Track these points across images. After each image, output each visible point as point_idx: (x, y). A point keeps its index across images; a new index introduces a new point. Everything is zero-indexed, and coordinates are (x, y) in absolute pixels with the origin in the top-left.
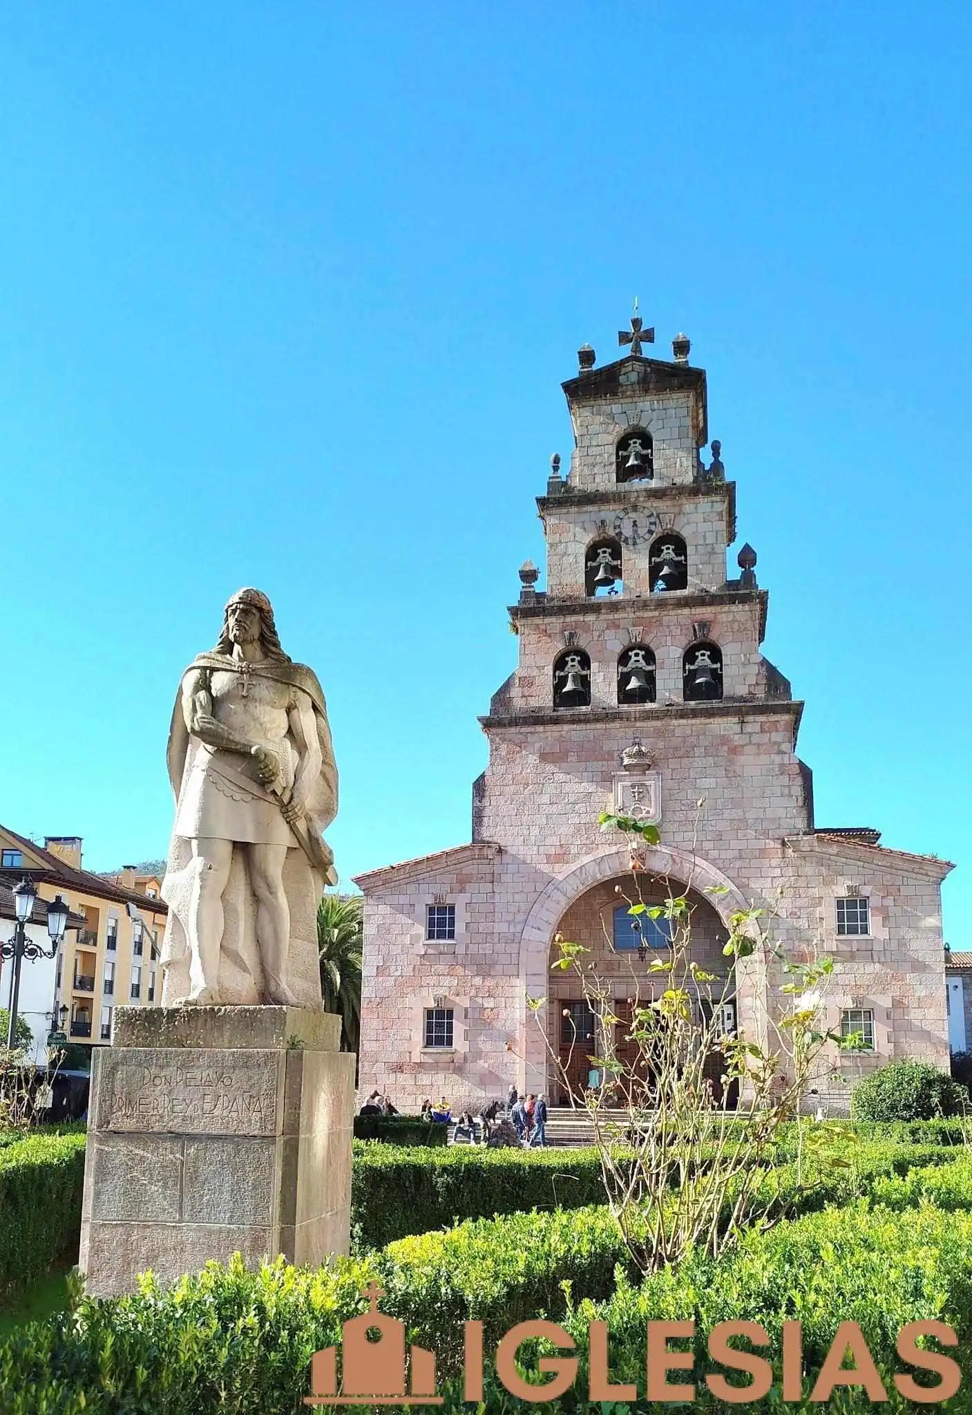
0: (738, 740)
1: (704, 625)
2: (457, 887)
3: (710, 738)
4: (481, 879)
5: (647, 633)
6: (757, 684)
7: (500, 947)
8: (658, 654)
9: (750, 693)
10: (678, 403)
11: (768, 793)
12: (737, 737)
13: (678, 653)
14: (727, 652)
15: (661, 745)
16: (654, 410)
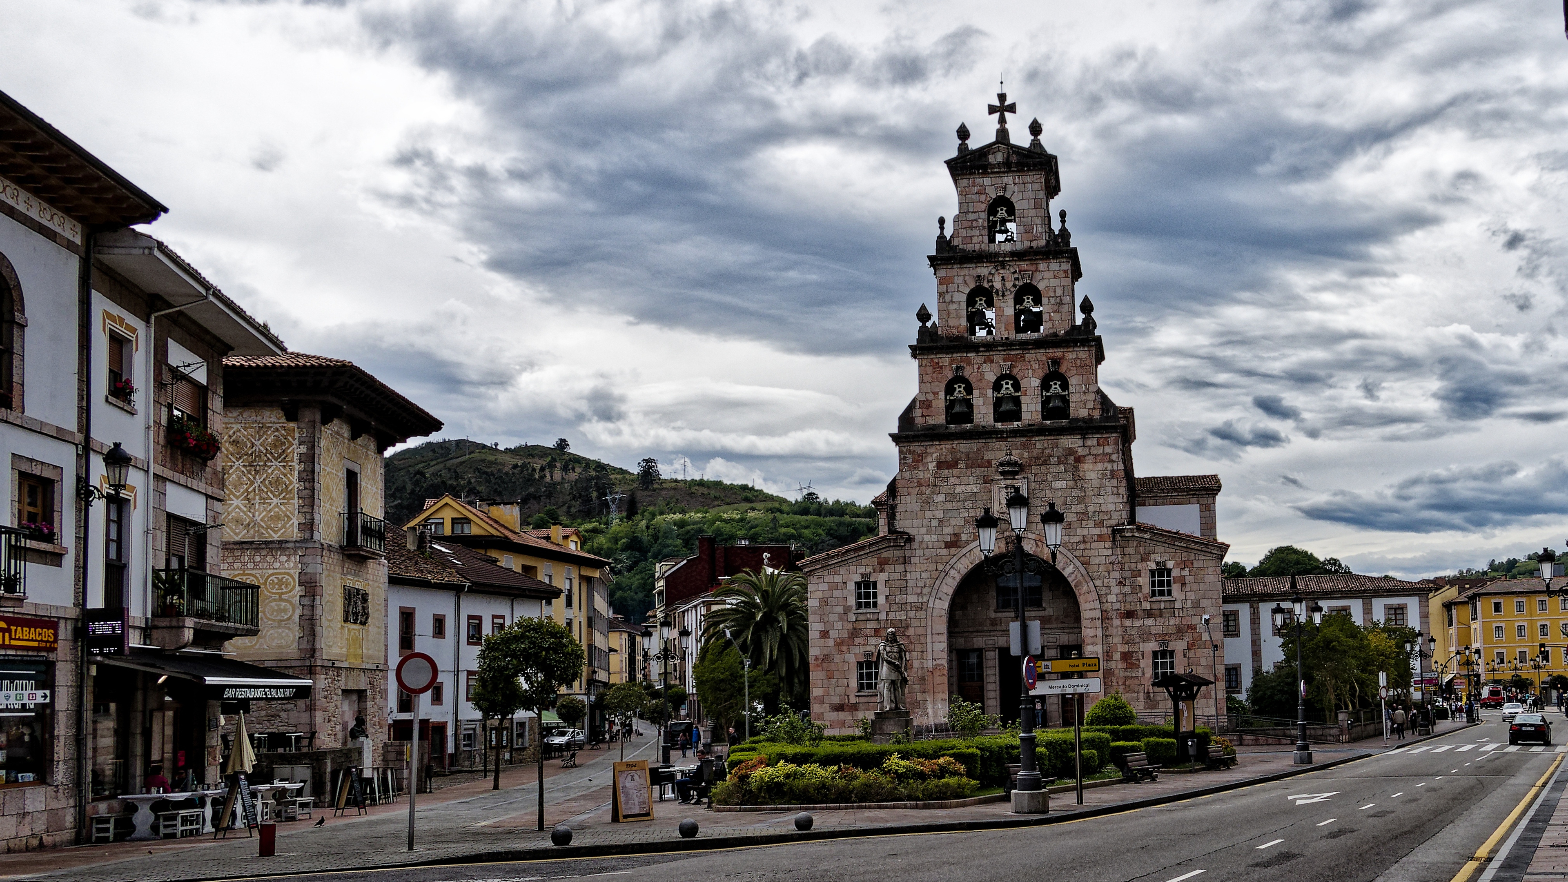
0: (1081, 452)
1: (1056, 362)
2: (878, 568)
3: (1061, 450)
4: (896, 562)
5: (1015, 367)
6: (1094, 408)
7: (912, 614)
8: (1023, 383)
9: (1089, 415)
10: (1034, 182)
11: (1102, 492)
12: (1080, 450)
13: (1036, 382)
14: (1073, 381)
15: (1026, 455)
16: (1015, 184)
